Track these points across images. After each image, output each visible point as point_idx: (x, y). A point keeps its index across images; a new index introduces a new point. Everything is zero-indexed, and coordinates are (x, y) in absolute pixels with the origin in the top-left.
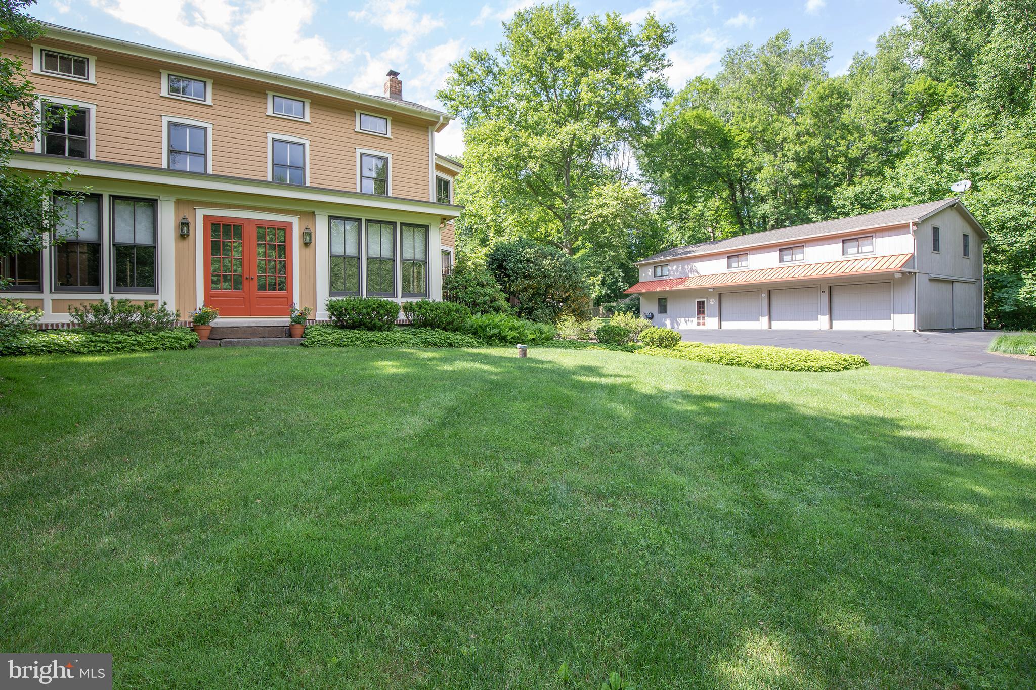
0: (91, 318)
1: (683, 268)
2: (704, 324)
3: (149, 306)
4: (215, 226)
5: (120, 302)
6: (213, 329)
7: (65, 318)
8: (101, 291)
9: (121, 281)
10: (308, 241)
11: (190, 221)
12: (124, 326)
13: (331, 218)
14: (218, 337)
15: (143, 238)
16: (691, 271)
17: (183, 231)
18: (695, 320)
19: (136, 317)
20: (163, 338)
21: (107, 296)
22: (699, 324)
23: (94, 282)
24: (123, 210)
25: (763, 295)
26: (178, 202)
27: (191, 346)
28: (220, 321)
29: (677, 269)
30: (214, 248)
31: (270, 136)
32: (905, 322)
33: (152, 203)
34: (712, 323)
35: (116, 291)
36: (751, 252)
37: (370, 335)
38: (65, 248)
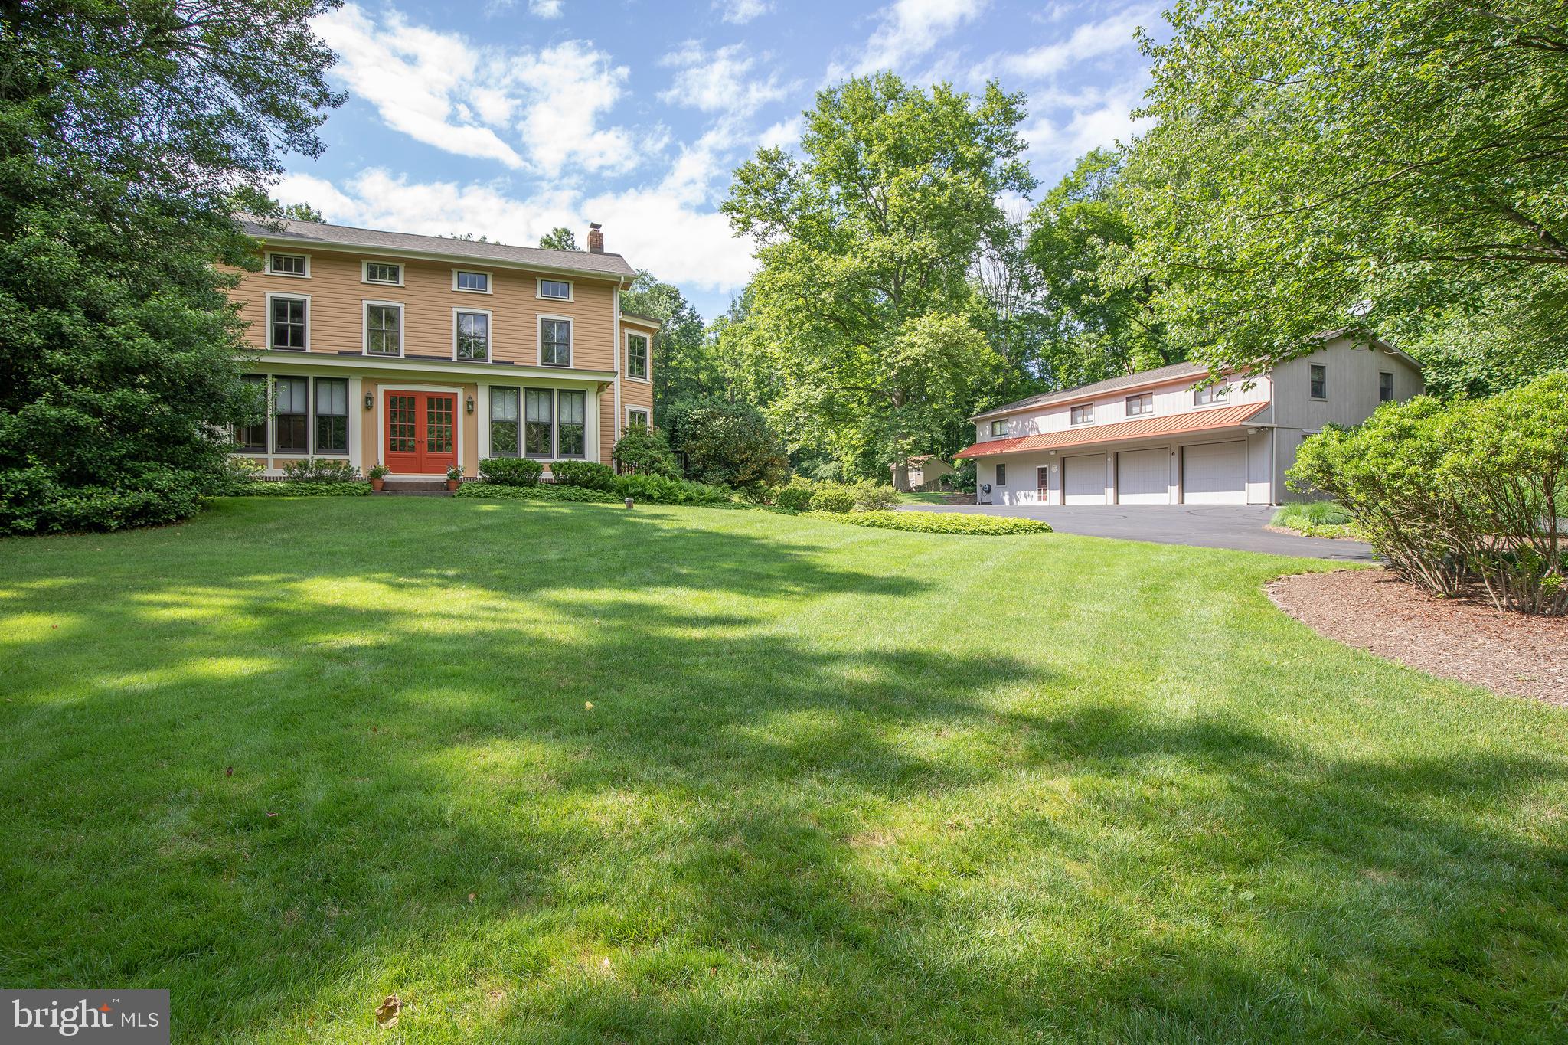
0: (296, 472)
1: (1023, 425)
2: (1045, 499)
3: (337, 463)
4: (393, 399)
5: (319, 461)
6: (385, 484)
7: (280, 472)
8: (307, 452)
9: (322, 445)
10: (470, 410)
11: (374, 395)
12: (318, 479)
13: (492, 388)
14: (387, 488)
15: (338, 410)
16: (1032, 429)
17: (368, 403)
18: (1035, 494)
19: (327, 473)
20: (345, 487)
21: (312, 456)
22: (1040, 498)
23: (303, 447)
24: (324, 388)
25: (1109, 459)
26: (365, 381)
27: (365, 494)
28: (391, 477)
29: (1017, 426)
30: (392, 415)
31: (455, 310)
32: (1259, 493)
33: (345, 382)
34: (1054, 497)
35: (318, 452)
36: (1097, 402)
37: (509, 489)
38: (283, 419)
